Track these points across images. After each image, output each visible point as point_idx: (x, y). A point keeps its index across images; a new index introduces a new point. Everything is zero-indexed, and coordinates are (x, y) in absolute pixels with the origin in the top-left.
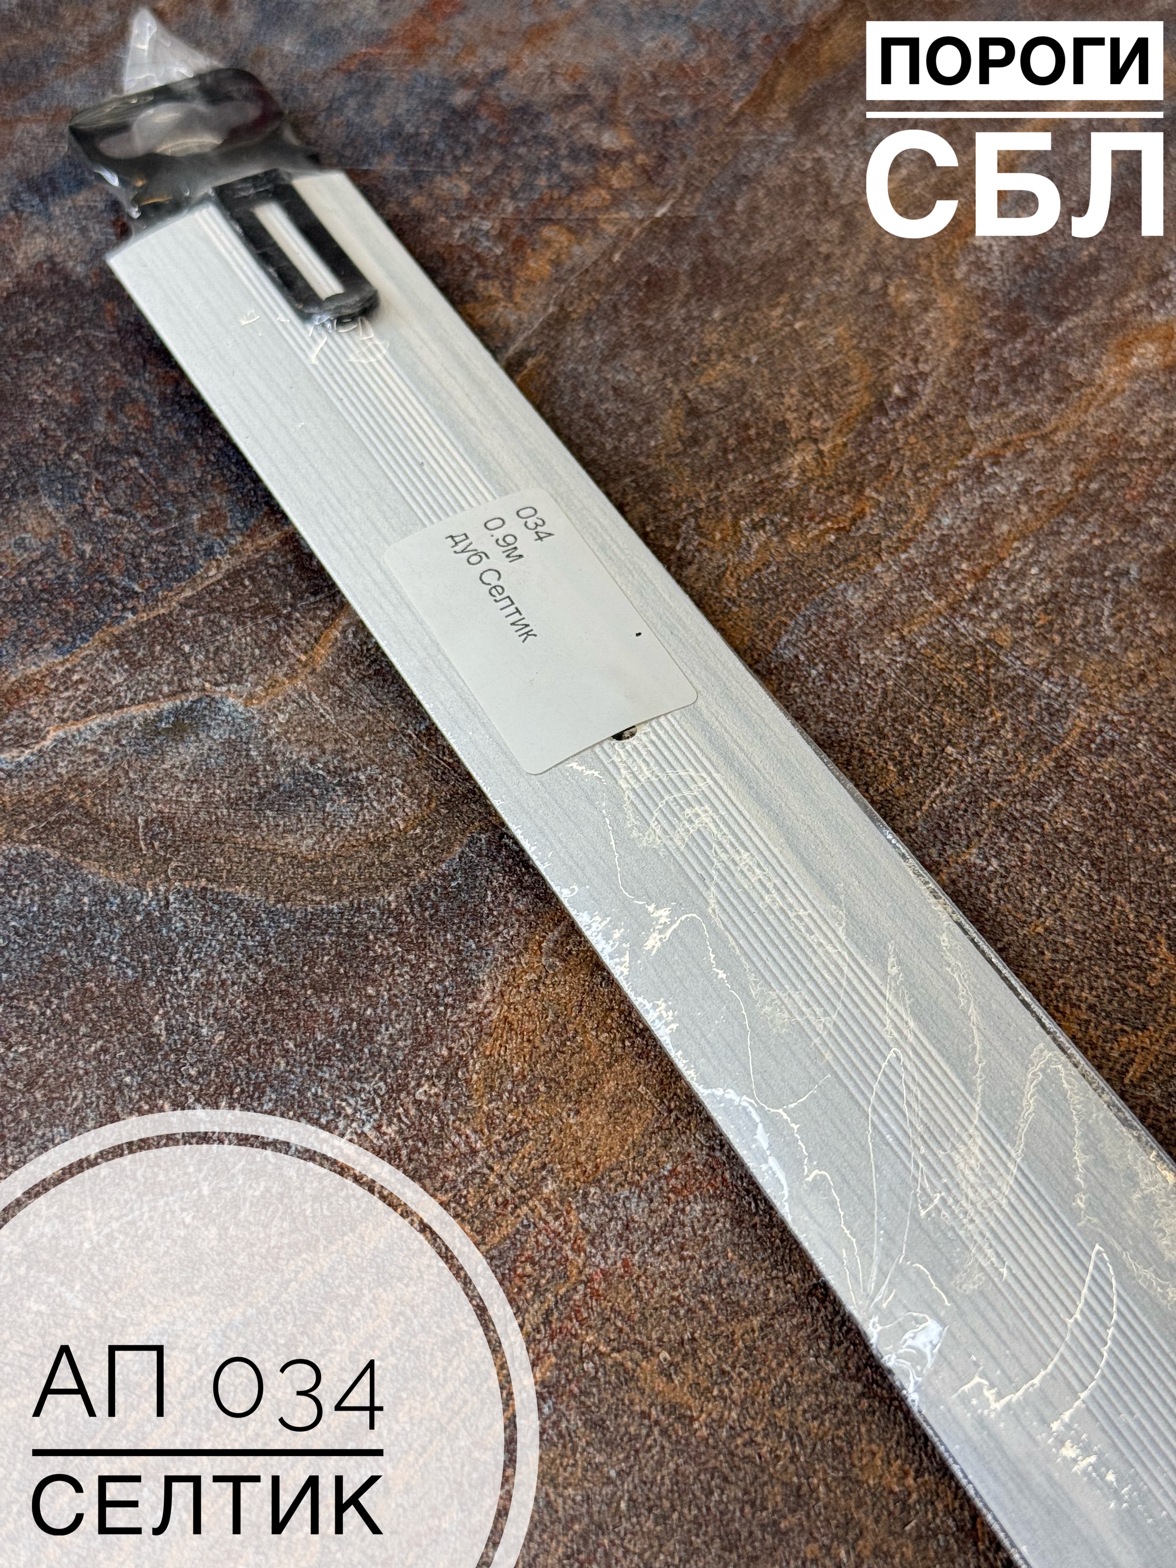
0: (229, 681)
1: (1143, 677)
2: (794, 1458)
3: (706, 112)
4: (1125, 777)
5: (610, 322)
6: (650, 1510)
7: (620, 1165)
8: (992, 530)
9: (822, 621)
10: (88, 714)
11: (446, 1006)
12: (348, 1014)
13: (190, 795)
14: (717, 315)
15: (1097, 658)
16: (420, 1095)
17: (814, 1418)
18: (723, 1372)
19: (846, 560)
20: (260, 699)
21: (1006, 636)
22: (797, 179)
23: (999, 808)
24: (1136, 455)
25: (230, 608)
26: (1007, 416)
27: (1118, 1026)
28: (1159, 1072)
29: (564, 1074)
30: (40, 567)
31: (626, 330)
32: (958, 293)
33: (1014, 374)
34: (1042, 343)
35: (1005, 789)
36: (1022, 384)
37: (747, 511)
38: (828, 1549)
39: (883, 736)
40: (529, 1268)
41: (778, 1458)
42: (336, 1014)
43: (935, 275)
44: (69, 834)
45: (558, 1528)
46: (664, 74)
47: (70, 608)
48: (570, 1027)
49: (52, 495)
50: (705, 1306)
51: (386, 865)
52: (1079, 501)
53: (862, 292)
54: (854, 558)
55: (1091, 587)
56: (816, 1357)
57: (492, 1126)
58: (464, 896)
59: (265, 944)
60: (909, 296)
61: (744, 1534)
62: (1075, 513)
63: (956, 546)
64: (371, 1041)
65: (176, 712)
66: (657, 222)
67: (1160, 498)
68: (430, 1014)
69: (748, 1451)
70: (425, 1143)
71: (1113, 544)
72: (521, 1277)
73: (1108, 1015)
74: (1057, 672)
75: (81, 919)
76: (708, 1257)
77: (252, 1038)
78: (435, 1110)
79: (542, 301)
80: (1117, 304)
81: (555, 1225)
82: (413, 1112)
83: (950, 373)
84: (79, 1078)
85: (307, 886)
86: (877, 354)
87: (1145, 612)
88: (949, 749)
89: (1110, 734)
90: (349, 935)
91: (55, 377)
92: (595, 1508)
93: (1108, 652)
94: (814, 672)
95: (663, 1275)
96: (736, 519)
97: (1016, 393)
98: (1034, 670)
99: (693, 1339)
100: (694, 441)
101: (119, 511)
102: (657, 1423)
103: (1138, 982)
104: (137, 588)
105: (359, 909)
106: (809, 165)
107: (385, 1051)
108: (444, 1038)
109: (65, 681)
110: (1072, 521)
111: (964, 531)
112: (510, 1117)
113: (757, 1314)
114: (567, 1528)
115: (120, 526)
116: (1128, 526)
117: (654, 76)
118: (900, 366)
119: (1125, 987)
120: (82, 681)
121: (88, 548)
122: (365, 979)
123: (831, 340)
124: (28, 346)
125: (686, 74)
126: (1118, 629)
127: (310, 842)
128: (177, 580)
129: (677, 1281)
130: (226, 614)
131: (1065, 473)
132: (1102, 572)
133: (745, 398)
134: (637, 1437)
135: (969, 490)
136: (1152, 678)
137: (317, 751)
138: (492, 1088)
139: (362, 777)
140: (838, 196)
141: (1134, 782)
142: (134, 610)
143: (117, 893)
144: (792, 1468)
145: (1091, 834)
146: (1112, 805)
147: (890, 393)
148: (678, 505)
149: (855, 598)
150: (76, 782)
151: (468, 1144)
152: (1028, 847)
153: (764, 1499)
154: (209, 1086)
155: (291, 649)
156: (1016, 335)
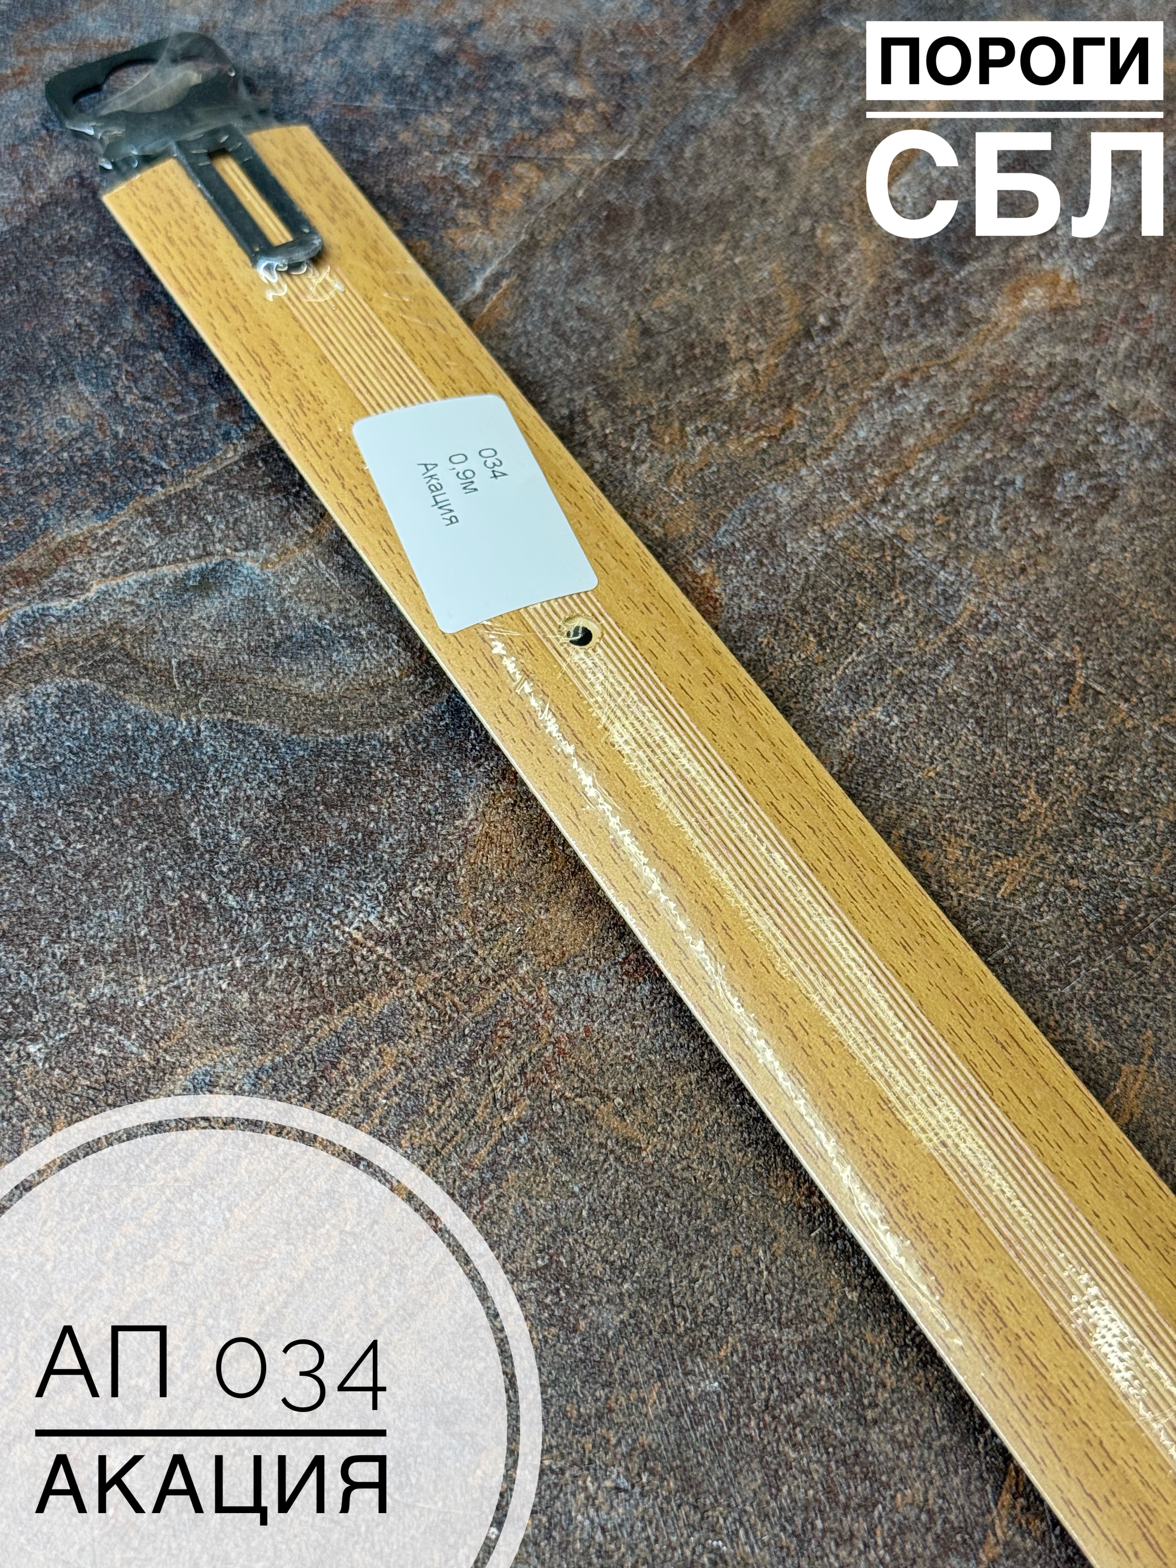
0: (247, 548)
1: (1023, 570)
2: (723, 1180)
3: (659, 68)
4: (1005, 652)
5: (575, 251)
6: (606, 1217)
7: (583, 953)
8: (899, 442)
9: (755, 515)
10: (126, 571)
11: (437, 822)
12: (354, 826)
13: (216, 642)
14: (667, 248)
15: (985, 553)
16: (416, 893)
17: (739, 1151)
18: (666, 1114)
19: (776, 464)
20: (273, 564)
21: (910, 532)
22: (738, 131)
23: (901, 675)
24: (1024, 384)
25: (247, 486)
26: (916, 345)
27: (994, 852)
28: (1026, 889)
29: (536, 879)
30: (80, 444)
31: (588, 258)
32: (876, 237)
33: (922, 310)
34: (947, 284)
35: (906, 659)
36: (928, 319)
37: (692, 418)
38: (750, 1249)
39: (805, 612)
40: (507, 1032)
41: (710, 1180)
42: (345, 826)
43: (857, 221)
44: (113, 671)
45: (532, 1229)
46: (621, 32)
47: (107, 481)
48: (540, 842)
49: (88, 382)
50: (651, 1063)
51: (385, 706)
52: (974, 420)
53: (793, 233)
54: (783, 462)
55: (982, 493)
56: (742, 1104)
57: (475, 918)
58: (451, 733)
59: (283, 768)
60: (834, 239)
61: (682, 1236)
62: (971, 430)
63: (870, 455)
64: (374, 849)
65: (202, 573)
66: (615, 164)
67: (1043, 420)
68: (423, 828)
69: (686, 1174)
70: (421, 931)
71: (1002, 458)
72: (501, 1038)
73: (985, 844)
74: (952, 563)
75: (125, 742)
76: (655, 1026)
77: (274, 843)
78: (429, 905)
79: (515, 229)
80: (1012, 253)
81: (529, 998)
82: (410, 906)
83: (868, 306)
84: (129, 871)
85: (317, 721)
86: (805, 288)
87: (1026, 515)
88: (860, 625)
89: (994, 616)
90: (354, 762)
91: (87, 279)
92: (562, 1215)
93: (995, 548)
94: (748, 558)
95: (617, 1039)
96: (683, 425)
97: (924, 326)
98: (933, 561)
99: (642, 1089)
100: (647, 357)
101: (147, 399)
102: (612, 1152)
103: (1011, 818)
104: (165, 466)
105: (362, 742)
106: (748, 119)
107: (386, 857)
108: (435, 848)
109: (104, 542)
110: (968, 437)
111: (877, 443)
112: (491, 912)
113: (695, 1070)
114: (539, 1230)
115: (148, 411)
116: (1015, 443)
117: (613, 33)
118: (824, 299)
119: (1000, 822)
120: (119, 543)
121: (121, 430)
122: (368, 798)
123: (766, 274)
124: (62, 250)
125: (641, 33)
126: (1004, 530)
127: (319, 684)
128: (200, 460)
129: (629, 1044)
130: (242, 490)
131: (964, 397)
132: (992, 481)
133: (692, 322)
134: (596, 1162)
135: (882, 408)
136: (1031, 571)
137: (324, 609)
138: (476, 889)
139: (363, 632)
140: (773, 148)
141: (1013, 656)
142: (163, 484)
143: (155, 721)
144: (721, 1188)
145: (976, 698)
146: (994, 675)
147: (816, 322)
148: (633, 412)
149: (783, 496)
150: (118, 627)
151: (456, 932)
152: (924, 707)
153: (698, 1211)
154: (238, 880)
155: (300, 521)
156: (925, 276)
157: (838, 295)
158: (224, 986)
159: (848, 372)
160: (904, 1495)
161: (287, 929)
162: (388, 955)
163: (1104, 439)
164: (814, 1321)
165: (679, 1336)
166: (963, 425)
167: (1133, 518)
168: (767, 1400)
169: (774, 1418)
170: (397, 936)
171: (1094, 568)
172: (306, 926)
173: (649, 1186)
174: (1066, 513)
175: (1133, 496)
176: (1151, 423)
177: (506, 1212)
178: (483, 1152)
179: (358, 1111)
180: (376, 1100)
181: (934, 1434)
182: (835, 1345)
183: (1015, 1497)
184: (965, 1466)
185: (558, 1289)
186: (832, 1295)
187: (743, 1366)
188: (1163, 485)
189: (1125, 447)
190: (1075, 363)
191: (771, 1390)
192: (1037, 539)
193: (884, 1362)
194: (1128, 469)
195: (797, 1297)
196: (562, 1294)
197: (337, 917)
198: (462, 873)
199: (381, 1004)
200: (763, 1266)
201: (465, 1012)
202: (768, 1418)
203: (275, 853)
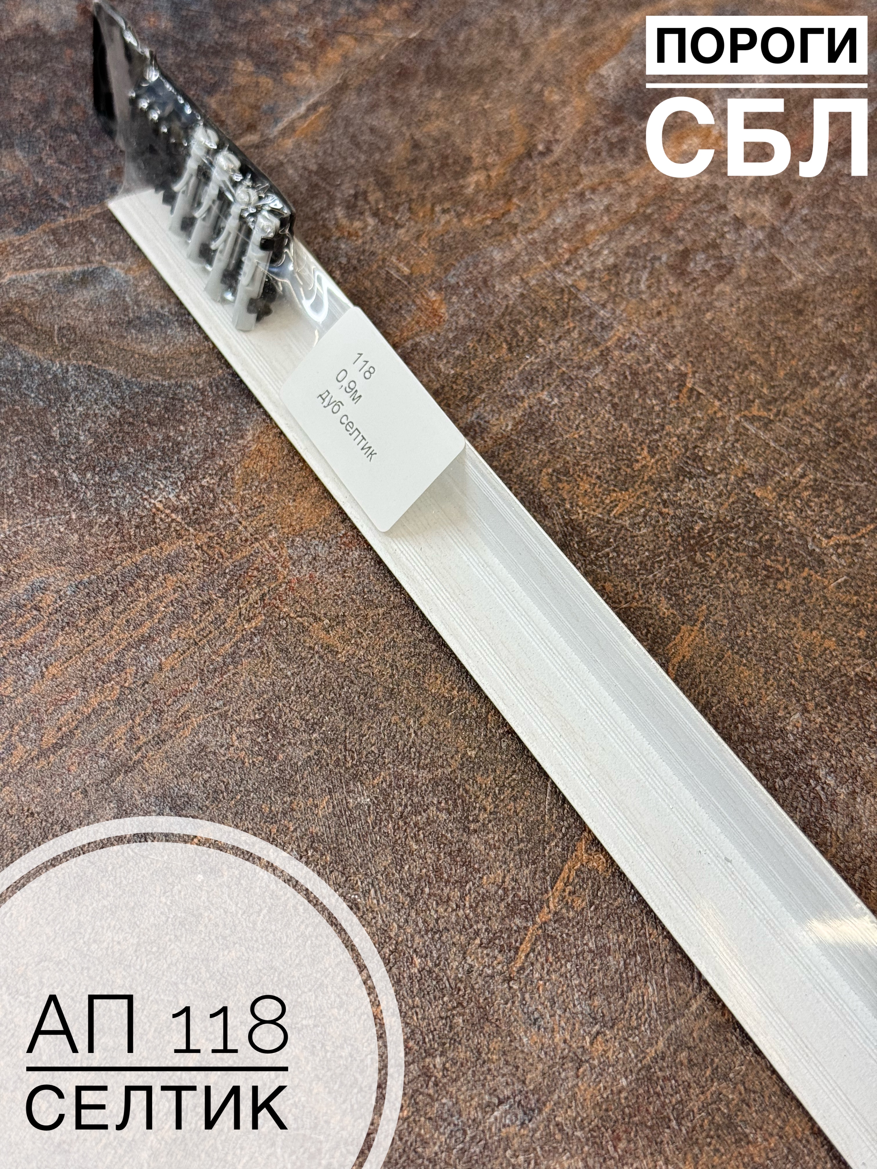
157: (554, 133)
158: (62, 530)
159: (554, 182)
160: (488, 878)
161: (110, 498)
162: (179, 519)
163: (728, 236)
164: (442, 767)
165: (347, 768)
166: (632, 219)
167: (741, 286)
168: (402, 813)
169: (405, 823)
170: (187, 508)
171: (709, 316)
172: (124, 497)
173: (340, 675)
174: (694, 280)
175: (743, 272)
176: (763, 228)
177: (237, 683)
178: (227, 646)
179: (144, 613)
180: (157, 608)
181: (516, 842)
182: (454, 782)
183: (566, 885)
184: (534, 863)
185: (267, 734)
186: (457, 752)
187: (389, 790)
188: (765, 267)
189: (742, 242)
190: (715, 187)
191: (406, 806)
192: (671, 294)
193: (487, 795)
194: (742, 255)
195: (432, 751)
196: (270, 737)
197: (148, 493)
198: (238, 472)
199: (170, 549)
200: (412, 731)
201: (227, 559)
202: (401, 823)
203: (109, 450)
